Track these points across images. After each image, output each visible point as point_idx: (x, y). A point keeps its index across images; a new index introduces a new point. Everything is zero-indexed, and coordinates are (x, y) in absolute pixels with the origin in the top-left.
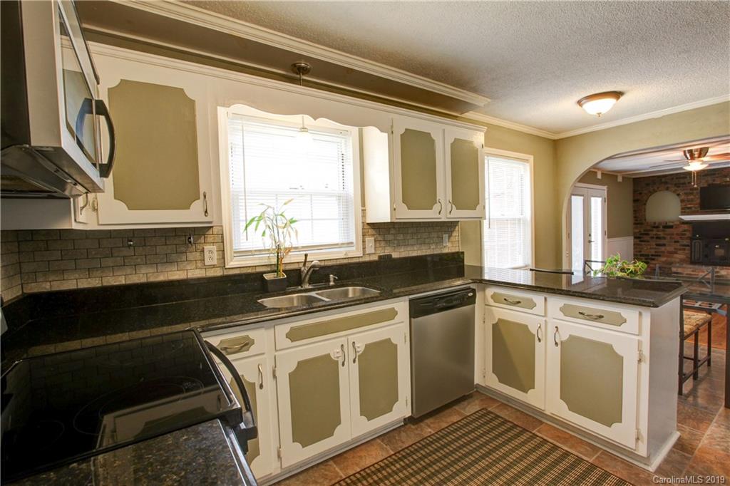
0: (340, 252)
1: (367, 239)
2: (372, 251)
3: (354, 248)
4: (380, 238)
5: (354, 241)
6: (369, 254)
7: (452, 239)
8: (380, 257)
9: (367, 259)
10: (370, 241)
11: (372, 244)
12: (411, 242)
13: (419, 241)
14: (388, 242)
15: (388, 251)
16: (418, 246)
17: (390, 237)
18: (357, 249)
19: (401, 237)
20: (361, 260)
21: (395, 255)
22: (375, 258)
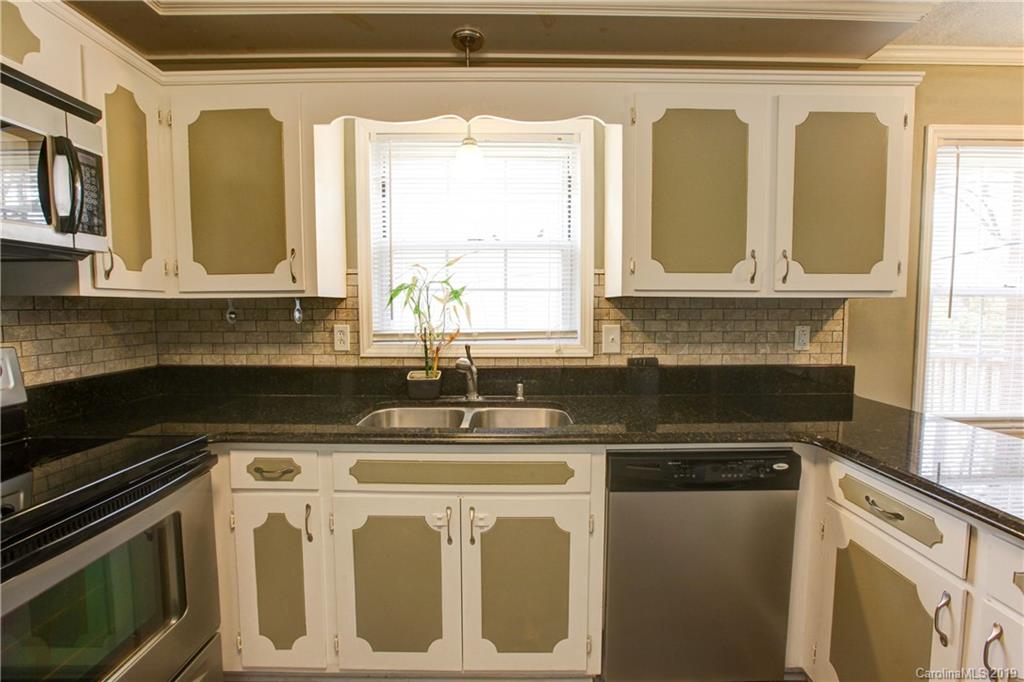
0: (549, 347)
1: (605, 326)
2: (616, 349)
3: (577, 342)
4: (632, 326)
5: (579, 329)
6: (609, 355)
7: (821, 336)
8: (630, 361)
9: (603, 362)
10: (611, 332)
11: (616, 335)
12: (707, 336)
13: (728, 338)
14: (652, 336)
15: (649, 351)
16: (725, 346)
17: (655, 326)
18: (583, 342)
19: (684, 326)
20: (590, 363)
21: (666, 360)
22: (622, 362)
